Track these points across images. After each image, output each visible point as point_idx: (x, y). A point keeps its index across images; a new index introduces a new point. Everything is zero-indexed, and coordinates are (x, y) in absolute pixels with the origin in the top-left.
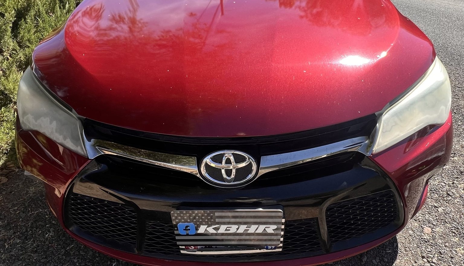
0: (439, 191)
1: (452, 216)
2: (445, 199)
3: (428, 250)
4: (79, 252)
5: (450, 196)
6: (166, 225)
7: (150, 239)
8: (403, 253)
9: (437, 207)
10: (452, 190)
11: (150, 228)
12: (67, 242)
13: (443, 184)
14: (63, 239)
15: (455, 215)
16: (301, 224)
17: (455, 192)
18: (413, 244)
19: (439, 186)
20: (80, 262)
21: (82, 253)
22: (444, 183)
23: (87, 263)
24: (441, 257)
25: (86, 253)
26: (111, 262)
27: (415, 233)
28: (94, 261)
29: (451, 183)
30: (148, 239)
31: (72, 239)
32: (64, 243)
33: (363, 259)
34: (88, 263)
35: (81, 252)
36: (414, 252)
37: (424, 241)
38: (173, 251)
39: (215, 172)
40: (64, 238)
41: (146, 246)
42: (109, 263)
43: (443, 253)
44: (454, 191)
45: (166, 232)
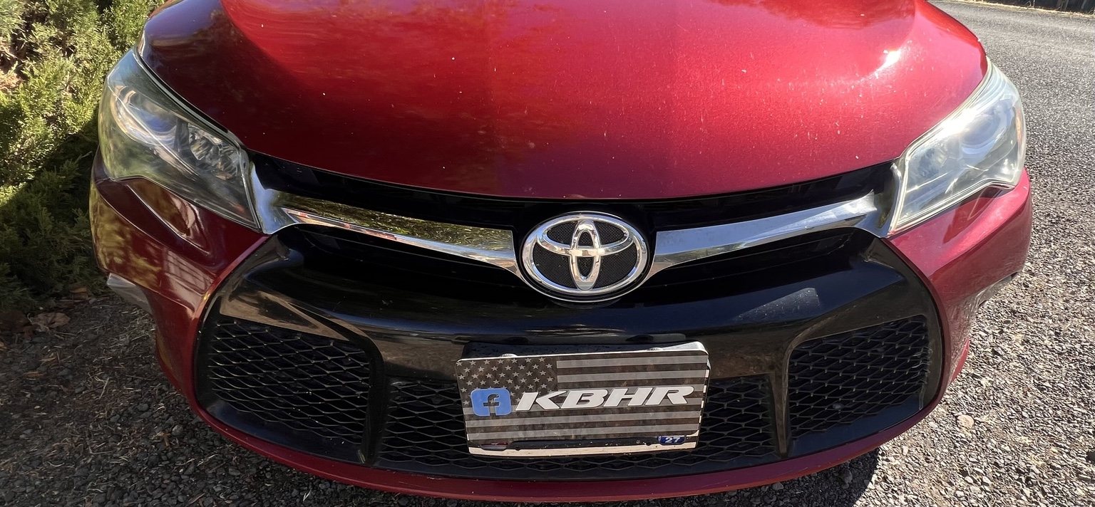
0: (977, 347)
1: (1009, 394)
2: (991, 360)
3: (971, 459)
4: (227, 470)
5: (999, 355)
6: (437, 391)
7: (397, 427)
8: (923, 465)
9: (977, 377)
10: (1000, 345)
11: (397, 398)
12: (199, 450)
13: (983, 334)
14: (190, 441)
15: (1014, 393)
16: (736, 389)
17: (1007, 349)
18: (940, 449)
19: (975, 337)
20: (229, 491)
21: (232, 473)
22: (985, 331)
23: (244, 494)
24: (999, 473)
25: (241, 472)
26: (300, 491)
27: (941, 426)
28: (261, 490)
29: (997, 332)
30: (392, 427)
31: (211, 443)
32: (193, 450)
33: (844, 478)
34: (247, 494)
35: (230, 469)
36: (944, 465)
37: (962, 441)
38: (447, 456)
39: (554, 265)
40: (193, 441)
41: (386, 443)
42: (295, 492)
43: (1002, 465)
44: (1006, 347)
45: (436, 407)
